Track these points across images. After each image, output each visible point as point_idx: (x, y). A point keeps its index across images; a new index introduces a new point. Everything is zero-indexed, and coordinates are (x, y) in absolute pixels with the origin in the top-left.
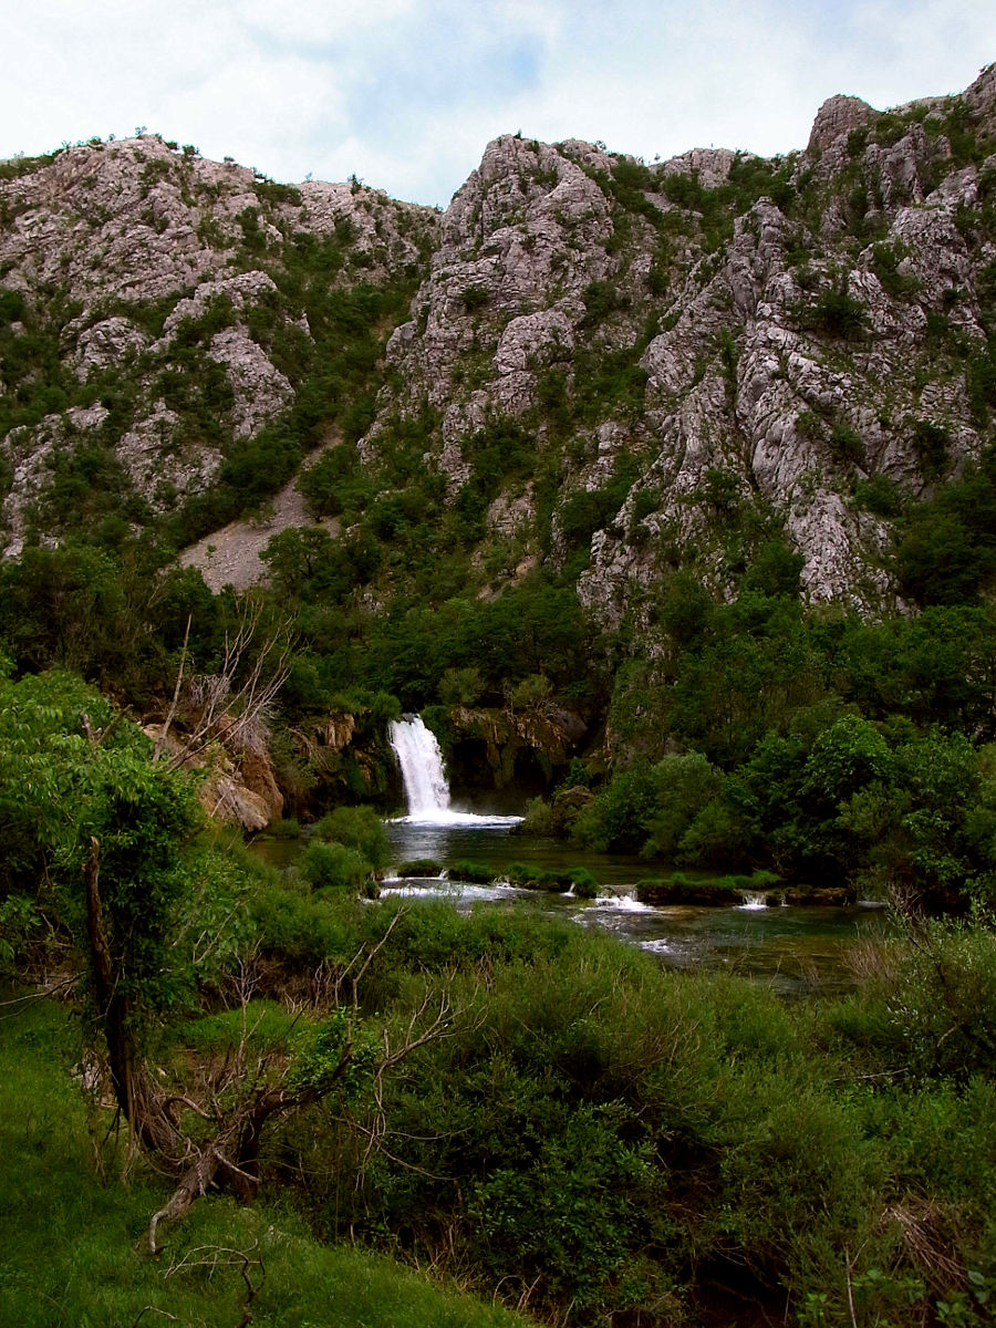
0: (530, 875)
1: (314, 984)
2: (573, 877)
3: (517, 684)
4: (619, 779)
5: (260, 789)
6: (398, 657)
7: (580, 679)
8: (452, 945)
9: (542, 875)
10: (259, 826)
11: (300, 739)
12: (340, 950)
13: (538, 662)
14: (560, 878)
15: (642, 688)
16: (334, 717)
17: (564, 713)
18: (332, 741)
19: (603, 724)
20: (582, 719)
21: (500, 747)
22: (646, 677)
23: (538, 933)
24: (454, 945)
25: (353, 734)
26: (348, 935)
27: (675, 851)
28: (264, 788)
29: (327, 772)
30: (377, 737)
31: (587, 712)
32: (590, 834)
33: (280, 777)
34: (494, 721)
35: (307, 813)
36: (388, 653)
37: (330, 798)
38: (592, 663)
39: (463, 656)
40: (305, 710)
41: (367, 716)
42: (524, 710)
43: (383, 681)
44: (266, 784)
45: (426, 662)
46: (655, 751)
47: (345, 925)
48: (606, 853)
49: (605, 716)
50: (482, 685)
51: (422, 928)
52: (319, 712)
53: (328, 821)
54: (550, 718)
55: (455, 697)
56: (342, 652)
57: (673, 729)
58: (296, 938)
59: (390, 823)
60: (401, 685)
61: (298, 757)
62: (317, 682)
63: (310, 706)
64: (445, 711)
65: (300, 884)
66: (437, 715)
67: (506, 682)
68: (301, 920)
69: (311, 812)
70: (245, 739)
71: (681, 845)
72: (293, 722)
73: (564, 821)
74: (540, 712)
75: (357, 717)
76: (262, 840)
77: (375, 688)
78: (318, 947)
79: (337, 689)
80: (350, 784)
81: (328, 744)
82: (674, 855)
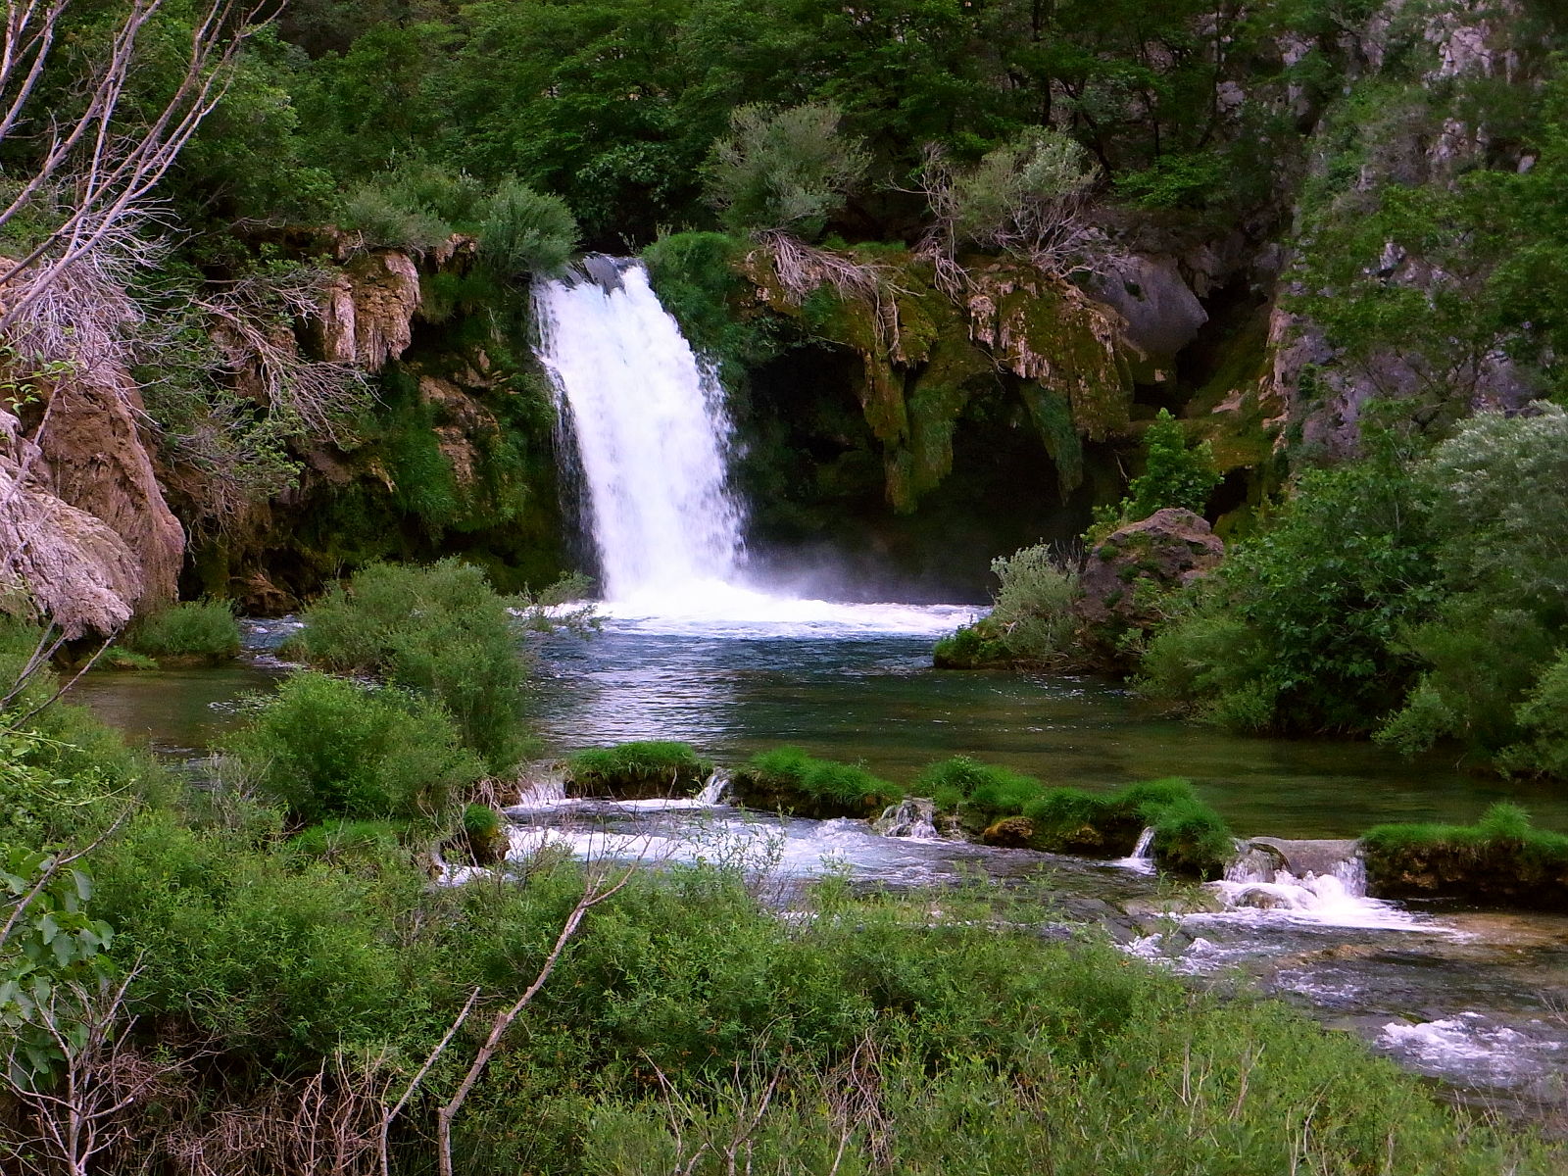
0: (1004, 799)
1: (296, 1133)
2: (1145, 808)
3: (971, 159)
4: (1313, 488)
5: (104, 500)
6: (569, 63)
7: (1188, 147)
8: (747, 1014)
9: (1041, 798)
10: (103, 620)
11: (236, 336)
12: (381, 1026)
13: (1045, 87)
14: (1097, 808)
15: (1406, 181)
16: (352, 266)
17: (1128, 263)
18: (346, 344)
19: (1263, 300)
20: (1191, 285)
21: (910, 376)
22: (1422, 142)
23: (1032, 985)
24: (753, 1015)
25: (417, 322)
26: (407, 978)
27: (1498, 732)
28: (117, 497)
29: (332, 450)
30: (497, 335)
31: (1208, 261)
32: (1207, 669)
33: (173, 462)
34: (891, 288)
35: (262, 582)
36: (536, 46)
37: (338, 536)
38: (1231, 93)
39: (791, 61)
40: (254, 240)
41: (462, 262)
42: (994, 251)
43: (518, 144)
44: (125, 483)
45: (662, 81)
46: (1442, 397)
47: (396, 944)
48: (1263, 734)
49: (1271, 277)
50: (853, 163)
51: (648, 961)
52: (300, 246)
53: (334, 607)
54: (1081, 280)
55: (762, 204)
56: (378, 43)
57: (1510, 320)
58: (237, 984)
59: (541, 623)
60: (580, 158)
61: (229, 399)
62: (294, 146)
63: (268, 224)
64: (725, 249)
65: (248, 807)
66: (699, 262)
67: (934, 154)
68: (252, 925)
69: (273, 576)
70: (52, 332)
71: (1523, 714)
72: (216, 278)
73: (1120, 625)
74: (1044, 259)
75: (427, 265)
76: (111, 667)
77: (488, 172)
78: (309, 1014)
79: (362, 169)
80: (406, 489)
81: (331, 355)
82: (1494, 747)
